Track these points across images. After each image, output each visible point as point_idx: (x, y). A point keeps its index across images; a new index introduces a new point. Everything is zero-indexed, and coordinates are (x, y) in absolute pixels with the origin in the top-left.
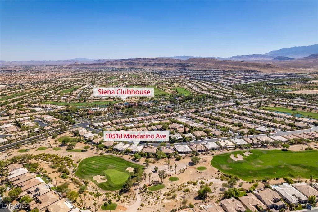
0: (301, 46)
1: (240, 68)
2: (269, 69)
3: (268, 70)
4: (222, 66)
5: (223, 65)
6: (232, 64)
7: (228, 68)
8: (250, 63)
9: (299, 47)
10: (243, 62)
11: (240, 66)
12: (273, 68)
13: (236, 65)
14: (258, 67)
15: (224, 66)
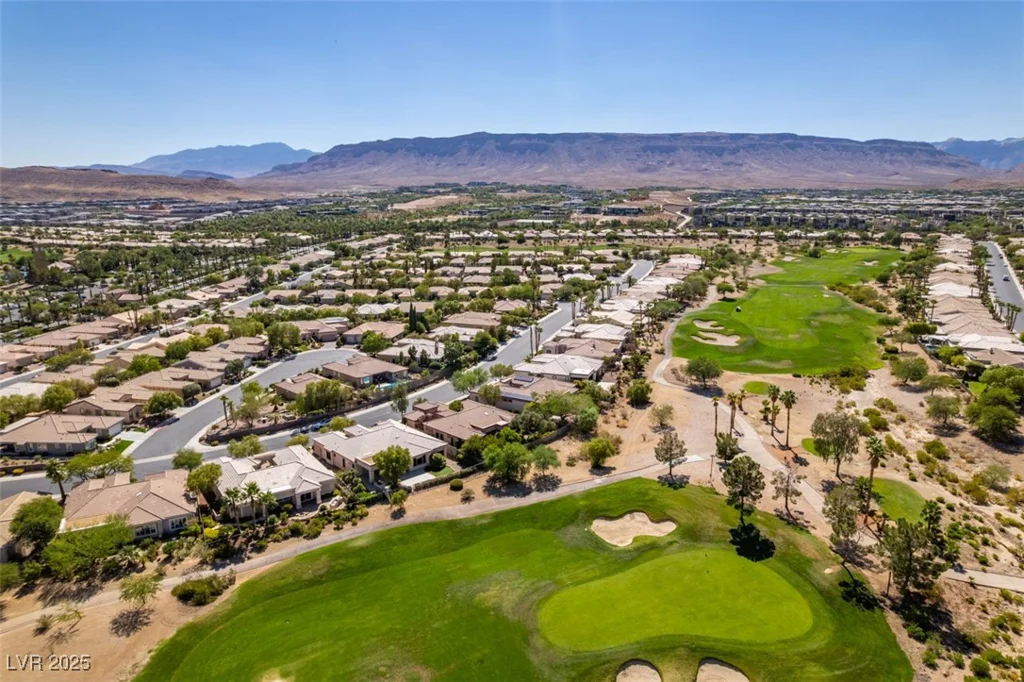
0: (234, 144)
1: (109, 194)
2: (217, 192)
3: (216, 195)
4: (25, 190)
5: (27, 186)
6: (67, 183)
7: (59, 194)
8: (143, 177)
9: (231, 147)
10: (113, 175)
11: (105, 186)
12: (228, 188)
13: (90, 183)
14: (180, 189)
15: (33, 190)
